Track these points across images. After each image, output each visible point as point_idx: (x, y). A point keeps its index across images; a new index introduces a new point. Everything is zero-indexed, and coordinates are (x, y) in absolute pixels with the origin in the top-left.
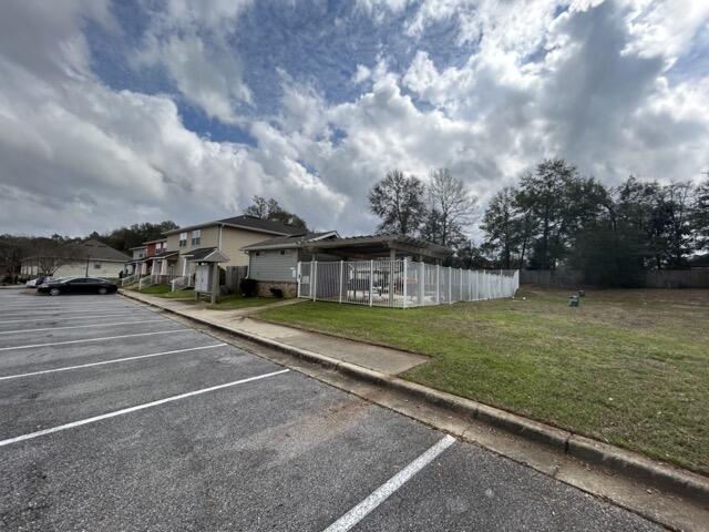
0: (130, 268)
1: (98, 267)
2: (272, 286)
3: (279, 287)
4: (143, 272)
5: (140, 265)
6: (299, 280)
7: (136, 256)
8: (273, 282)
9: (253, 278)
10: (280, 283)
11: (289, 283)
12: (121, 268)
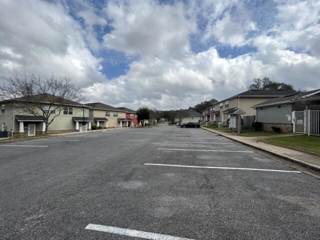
0: (202, 118)
1: (192, 118)
2: (273, 126)
3: (278, 126)
4: (207, 120)
5: (205, 117)
6: (293, 122)
7: (203, 114)
8: (273, 124)
9: (259, 121)
10: (279, 124)
11: (286, 124)
12: (199, 119)
